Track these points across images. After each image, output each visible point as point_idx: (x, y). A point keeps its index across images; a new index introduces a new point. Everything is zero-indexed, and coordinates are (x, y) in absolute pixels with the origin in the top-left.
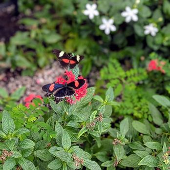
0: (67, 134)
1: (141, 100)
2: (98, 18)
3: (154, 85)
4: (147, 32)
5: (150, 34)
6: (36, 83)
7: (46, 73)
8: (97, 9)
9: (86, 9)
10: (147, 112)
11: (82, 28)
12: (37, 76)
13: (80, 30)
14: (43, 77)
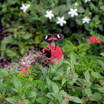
0: (55, 84)
1: (91, 61)
2: (54, 18)
3: (95, 53)
4: (84, 22)
5: (86, 23)
6: (21, 65)
7: (26, 58)
8: (53, 13)
9: (46, 14)
10: (96, 68)
11: (44, 27)
12: (21, 61)
13: (42, 29)
14: (24, 61)
